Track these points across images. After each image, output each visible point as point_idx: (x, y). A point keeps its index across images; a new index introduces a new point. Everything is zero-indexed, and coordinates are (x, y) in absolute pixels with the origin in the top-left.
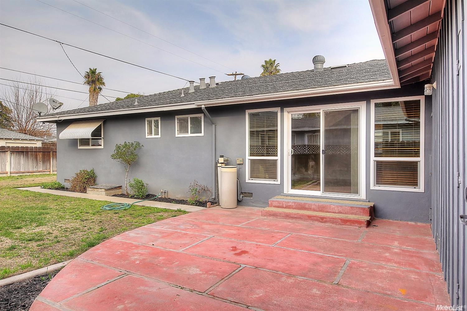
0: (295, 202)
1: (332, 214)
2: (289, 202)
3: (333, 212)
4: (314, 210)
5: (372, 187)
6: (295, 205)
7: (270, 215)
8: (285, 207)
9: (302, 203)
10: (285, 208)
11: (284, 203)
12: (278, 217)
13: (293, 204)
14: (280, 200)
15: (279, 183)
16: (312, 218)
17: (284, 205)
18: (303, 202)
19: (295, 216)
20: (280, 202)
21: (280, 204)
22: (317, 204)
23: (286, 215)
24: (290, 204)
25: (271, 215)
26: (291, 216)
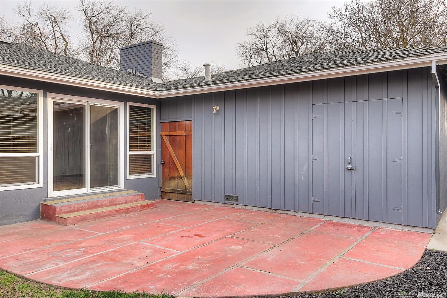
0: (88, 202)
1: (121, 205)
2: (81, 204)
3: (121, 204)
4: (106, 206)
5: (128, 178)
6: (87, 206)
7: (78, 221)
8: (76, 209)
9: (94, 202)
10: (77, 211)
11: (75, 205)
12: (87, 221)
13: (86, 205)
14: (70, 203)
15: (41, 185)
16: (120, 211)
17: (76, 208)
18: (95, 200)
19: (105, 214)
20: (71, 206)
21: (71, 208)
22: (108, 199)
23: (96, 216)
24: (83, 205)
25: (80, 221)
26: (101, 215)
